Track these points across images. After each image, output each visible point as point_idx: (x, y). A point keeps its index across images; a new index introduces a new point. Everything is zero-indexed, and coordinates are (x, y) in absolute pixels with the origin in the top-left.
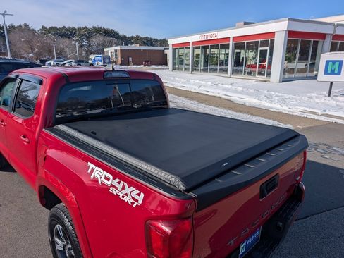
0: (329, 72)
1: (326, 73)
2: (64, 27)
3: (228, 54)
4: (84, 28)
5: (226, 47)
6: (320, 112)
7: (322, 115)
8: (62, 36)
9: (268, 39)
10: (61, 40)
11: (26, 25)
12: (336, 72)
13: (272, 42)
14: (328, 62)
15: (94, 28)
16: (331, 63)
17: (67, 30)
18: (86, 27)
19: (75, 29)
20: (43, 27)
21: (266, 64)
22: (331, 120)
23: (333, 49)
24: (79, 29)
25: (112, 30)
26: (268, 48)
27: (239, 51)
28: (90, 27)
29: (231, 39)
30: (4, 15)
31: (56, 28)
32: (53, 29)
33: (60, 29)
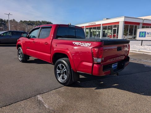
0: (141, 36)
1: (140, 36)
2: (30, 21)
3: (100, 32)
4: (38, 21)
5: (99, 28)
6: (137, 50)
7: (138, 51)
8: (29, 24)
9: (116, 24)
10: (28, 26)
11: (14, 20)
12: (144, 36)
13: (118, 26)
14: (140, 32)
15: (43, 21)
16: (141, 33)
17: (31, 22)
18: (39, 21)
19: (34, 22)
20: (21, 21)
21: (116, 34)
22: (142, 53)
23: (143, 27)
24: (36, 22)
25: (50, 22)
26: (116, 28)
27: (104, 30)
28: (41, 21)
29: (101, 25)
30: (9, 15)
31: (26, 21)
32: (25, 22)
33: (28, 22)
